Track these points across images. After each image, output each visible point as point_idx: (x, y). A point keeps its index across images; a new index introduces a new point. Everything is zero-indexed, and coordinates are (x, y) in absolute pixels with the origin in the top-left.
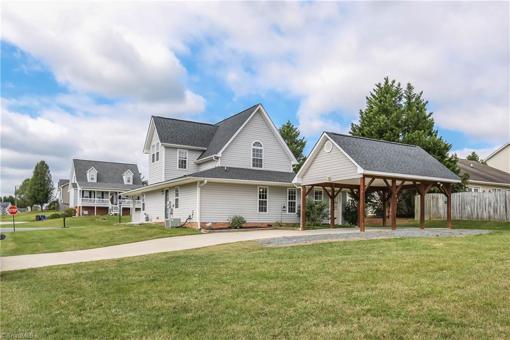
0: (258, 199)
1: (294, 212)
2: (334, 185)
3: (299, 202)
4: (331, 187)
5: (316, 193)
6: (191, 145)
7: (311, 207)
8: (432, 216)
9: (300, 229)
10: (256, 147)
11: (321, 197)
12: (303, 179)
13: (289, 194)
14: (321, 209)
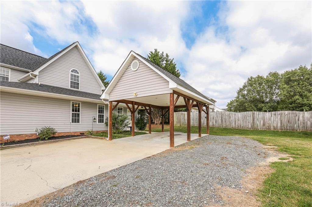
0: (71, 112)
1: (103, 122)
2: (134, 102)
3: (107, 115)
4: (132, 104)
5: (119, 109)
6: (14, 65)
7: (116, 119)
8: (181, 124)
9: (108, 139)
10: (73, 73)
11: (122, 112)
12: (111, 96)
13: (99, 108)
14: (123, 121)
